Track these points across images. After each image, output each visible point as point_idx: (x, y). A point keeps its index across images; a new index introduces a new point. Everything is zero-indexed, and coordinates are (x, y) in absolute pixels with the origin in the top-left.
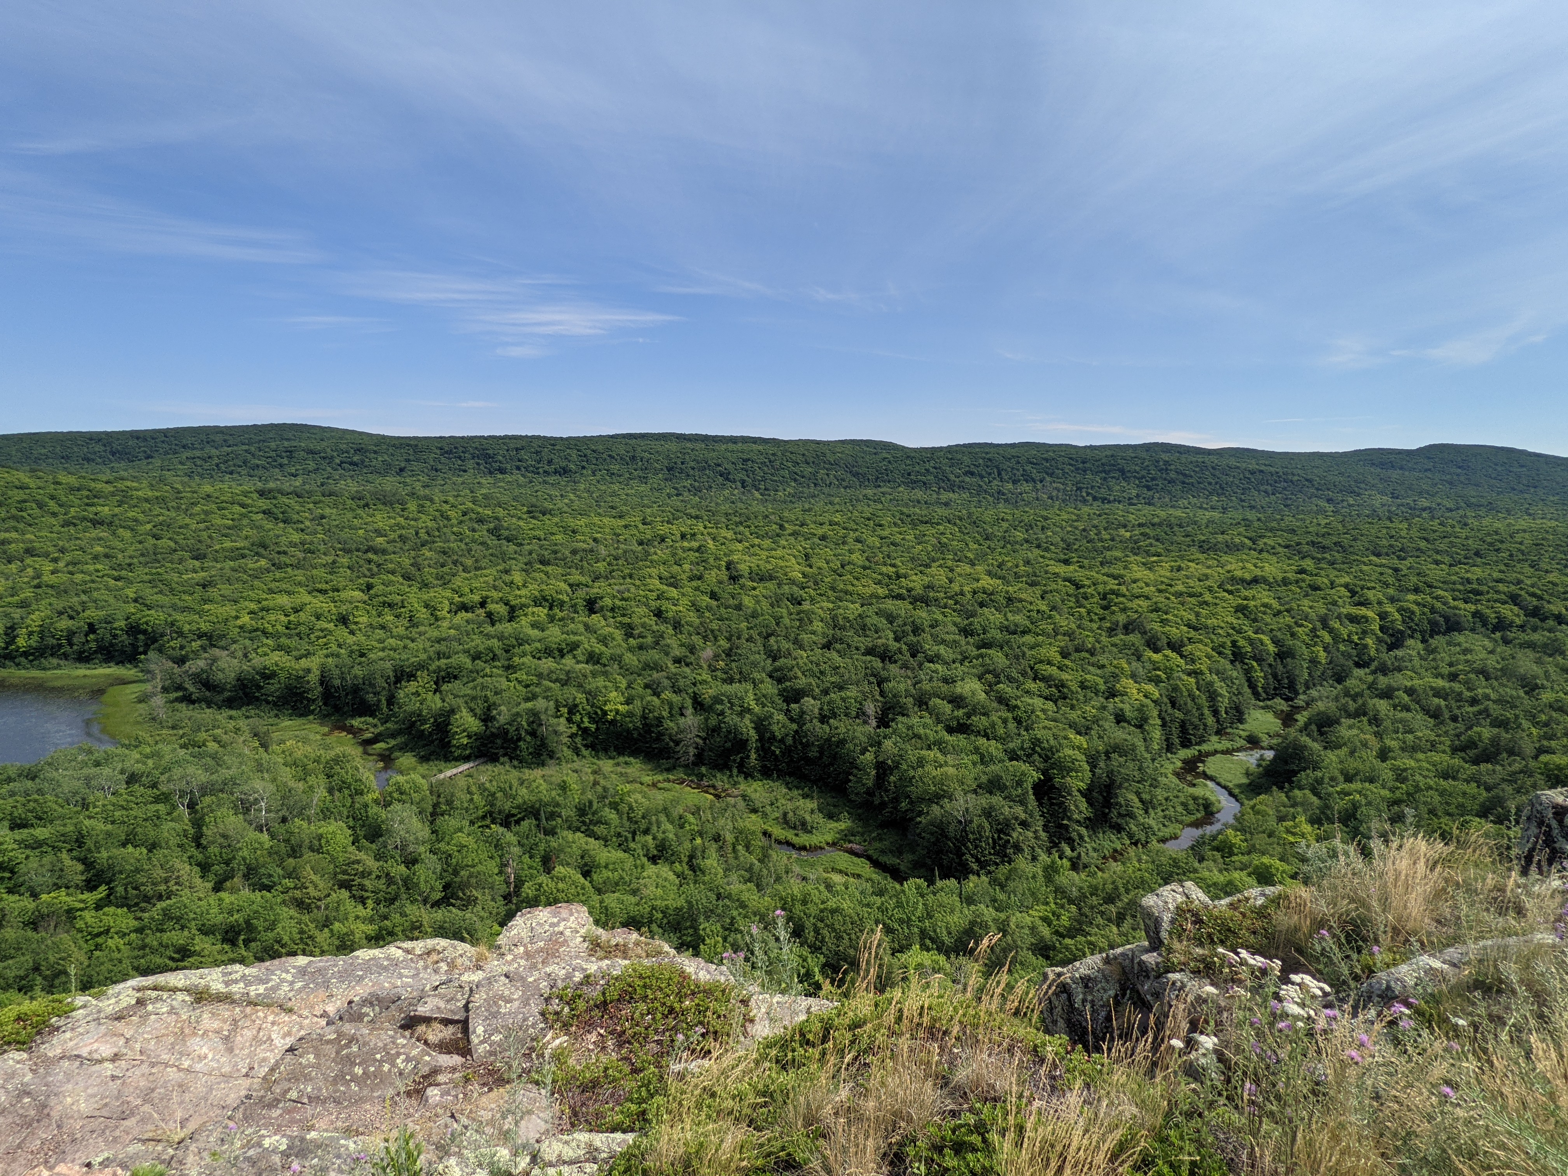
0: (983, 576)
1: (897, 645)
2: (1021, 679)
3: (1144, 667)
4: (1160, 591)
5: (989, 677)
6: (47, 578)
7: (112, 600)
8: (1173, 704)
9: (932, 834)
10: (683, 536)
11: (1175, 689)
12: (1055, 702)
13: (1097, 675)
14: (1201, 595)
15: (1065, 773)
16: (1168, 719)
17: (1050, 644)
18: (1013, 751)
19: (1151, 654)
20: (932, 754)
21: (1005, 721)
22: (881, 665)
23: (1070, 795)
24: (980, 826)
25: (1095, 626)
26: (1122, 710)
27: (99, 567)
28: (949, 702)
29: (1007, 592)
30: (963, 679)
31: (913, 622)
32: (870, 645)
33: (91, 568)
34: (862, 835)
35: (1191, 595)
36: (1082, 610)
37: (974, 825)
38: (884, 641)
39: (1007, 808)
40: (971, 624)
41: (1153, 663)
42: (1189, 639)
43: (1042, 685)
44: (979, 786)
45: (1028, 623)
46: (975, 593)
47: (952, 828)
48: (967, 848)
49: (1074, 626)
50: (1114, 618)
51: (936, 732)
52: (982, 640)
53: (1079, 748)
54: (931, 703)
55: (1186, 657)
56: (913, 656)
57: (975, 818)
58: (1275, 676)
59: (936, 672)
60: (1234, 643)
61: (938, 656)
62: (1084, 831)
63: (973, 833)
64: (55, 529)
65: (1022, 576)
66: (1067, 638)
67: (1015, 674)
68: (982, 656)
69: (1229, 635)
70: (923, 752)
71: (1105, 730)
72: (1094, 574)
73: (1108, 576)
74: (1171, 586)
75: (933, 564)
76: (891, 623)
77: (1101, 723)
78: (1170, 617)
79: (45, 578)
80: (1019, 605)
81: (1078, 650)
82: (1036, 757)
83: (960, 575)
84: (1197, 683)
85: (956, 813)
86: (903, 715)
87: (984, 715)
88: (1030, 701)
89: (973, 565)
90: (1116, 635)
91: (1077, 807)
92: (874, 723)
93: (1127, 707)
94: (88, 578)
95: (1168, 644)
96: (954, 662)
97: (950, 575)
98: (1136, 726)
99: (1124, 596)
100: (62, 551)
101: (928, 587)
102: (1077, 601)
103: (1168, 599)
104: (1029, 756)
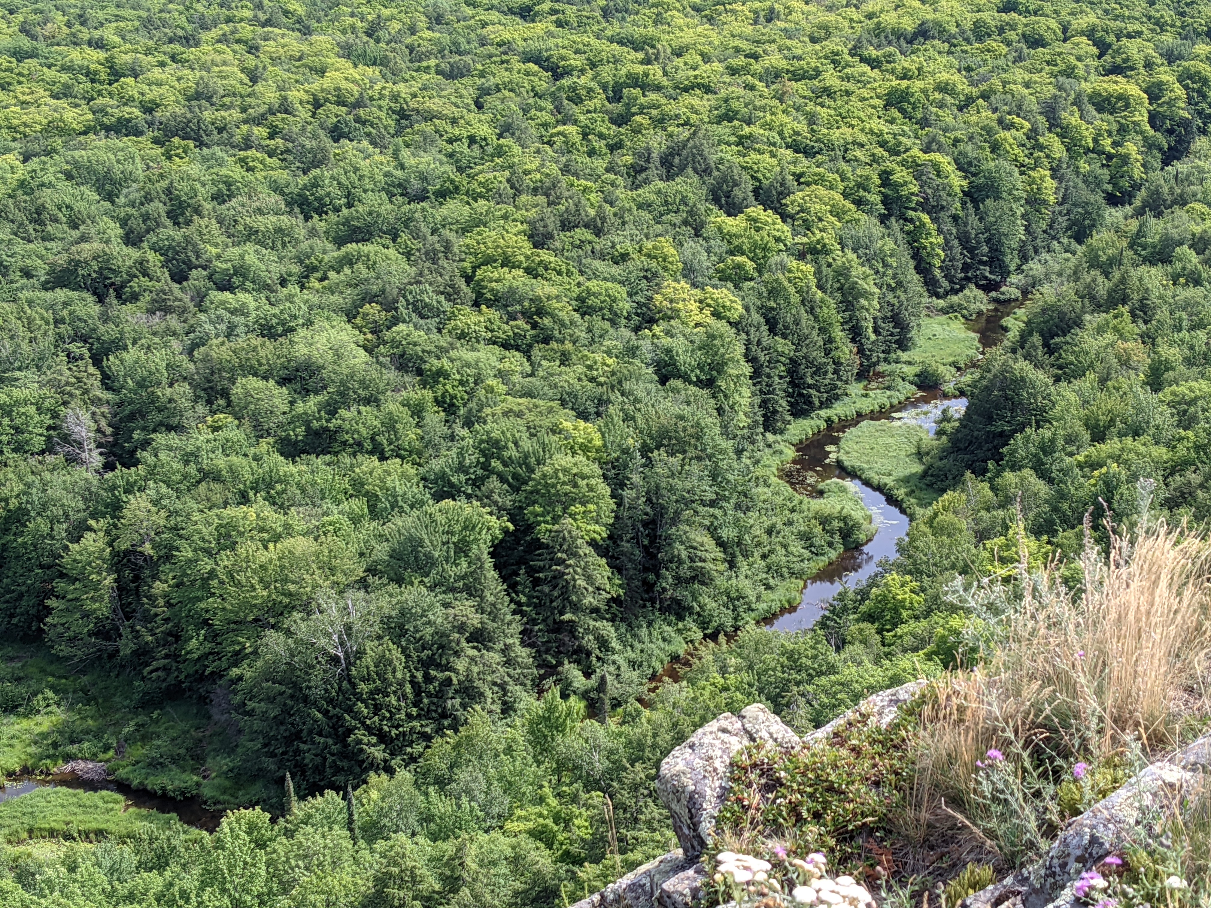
0: (332, 60)
1: (135, 254)
2: (447, 306)
3: (709, 251)
4: (733, 71)
5: (372, 310)
8: (772, 326)
9: (271, 700)
11: (774, 291)
12: (527, 353)
13: (613, 279)
14: (818, 73)
15: (559, 509)
16: (763, 358)
17: (505, 217)
18: (442, 476)
19: (724, 217)
20: (251, 512)
21: (417, 411)
22: (95, 309)
23: (575, 555)
24: (383, 661)
25: (600, 164)
26: (668, 351)
28: (283, 382)
29: (395, 98)
30: (309, 323)
31: (168, 191)
32: (62, 260)
34: (98, 735)
35: (797, 76)
36: (571, 129)
37: (368, 660)
38: (96, 246)
39: (439, 610)
40: (315, 184)
41: (727, 237)
42: (798, 177)
43: (494, 314)
44: (371, 570)
45: (449, 169)
46: (317, 104)
47: (316, 678)
48: (356, 716)
49: (554, 169)
50: (641, 142)
51: (256, 458)
52: (347, 222)
53: (585, 449)
54: (237, 390)
55: (792, 217)
56: (180, 277)
57: (369, 644)
58: (964, 240)
59: (241, 311)
60: (885, 177)
61: (242, 271)
62: (607, 629)
63: (366, 679)
65: (428, 55)
66: (542, 199)
67: (430, 297)
68: (349, 261)
69: (875, 160)
70: (231, 512)
71: (637, 400)
72: (593, 41)
73: (621, 43)
74: (755, 57)
75: (205, 36)
76: (110, 197)
77: (627, 386)
78: (756, 130)
80: (428, 128)
81: (566, 225)
82: (494, 483)
83: (275, 60)
84: (818, 273)
85: (323, 642)
86: (170, 428)
87: (367, 401)
88: (469, 356)
89: (306, 31)
90: (647, 181)
91: (589, 579)
92: (96, 459)
93: (679, 344)
95: (756, 192)
96: (283, 282)
97: (251, 62)
98: (700, 383)
99: (658, 88)
101: (198, 96)
102: (558, 109)
103: (752, 88)
104: (477, 482)
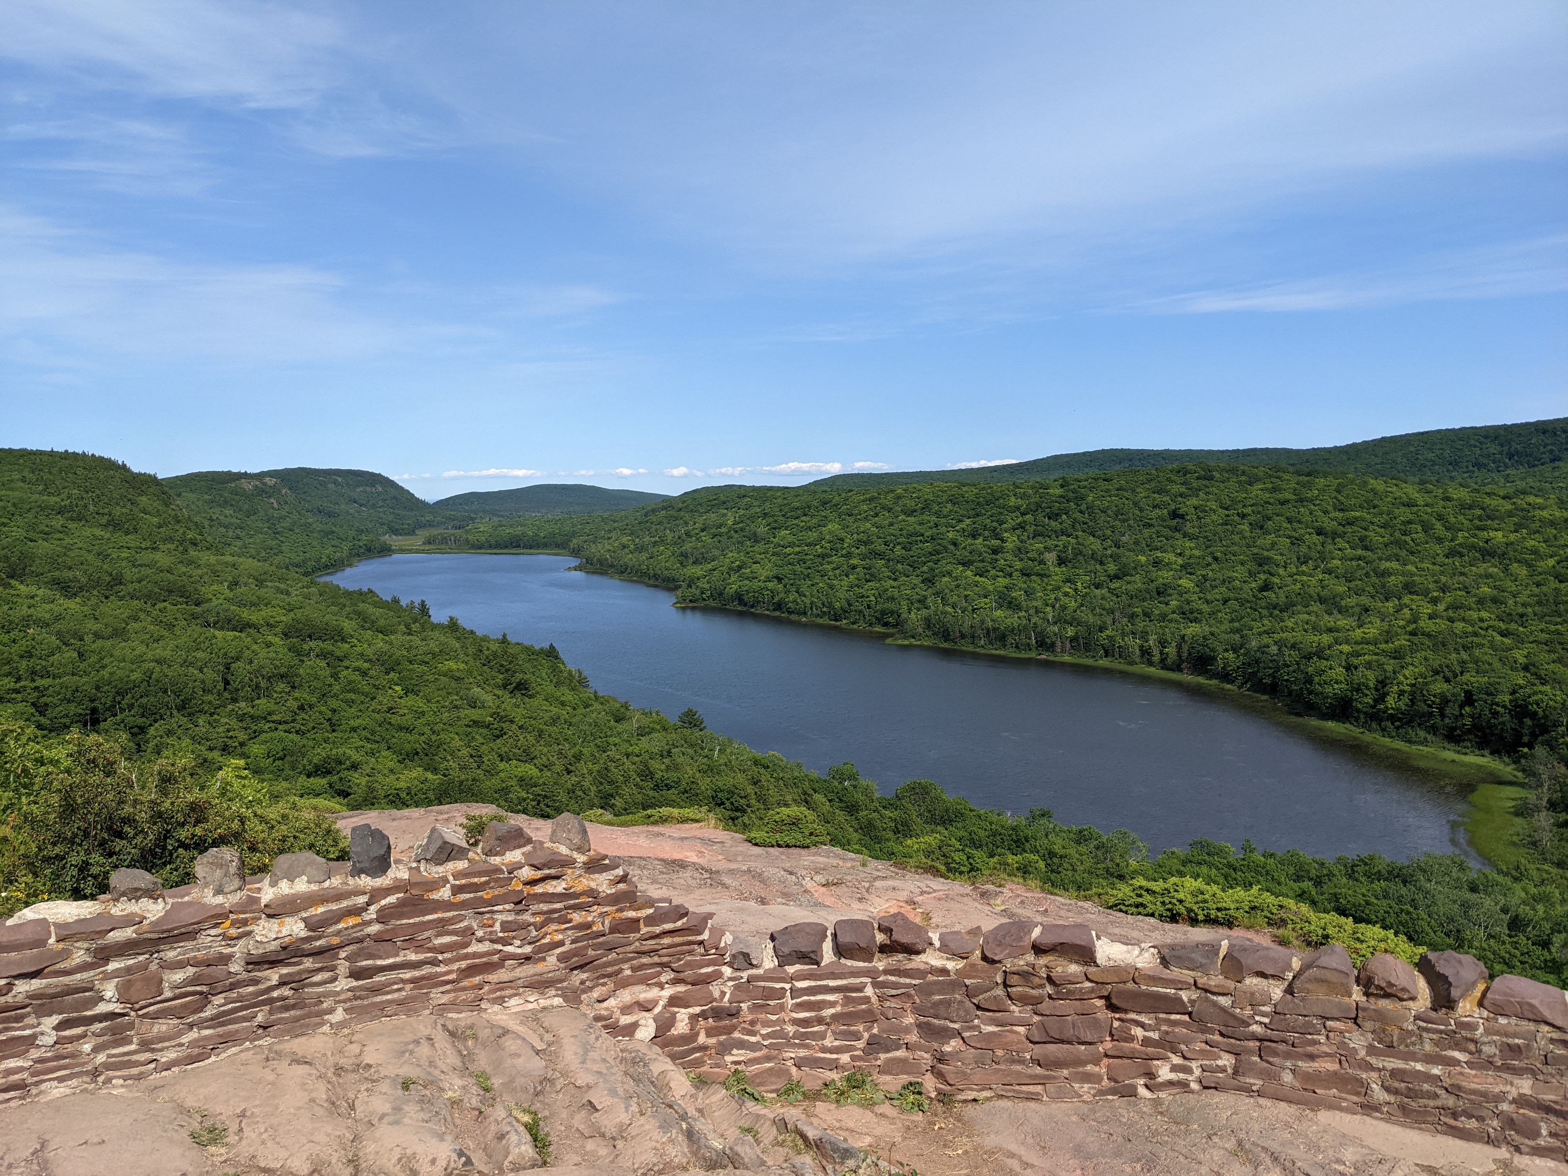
6: (1425, 624)
7: (1497, 665)
27: (1484, 615)
33: (1474, 615)
64: (1439, 560)
79: (1422, 624)
94: (1470, 629)
100: (1444, 589)
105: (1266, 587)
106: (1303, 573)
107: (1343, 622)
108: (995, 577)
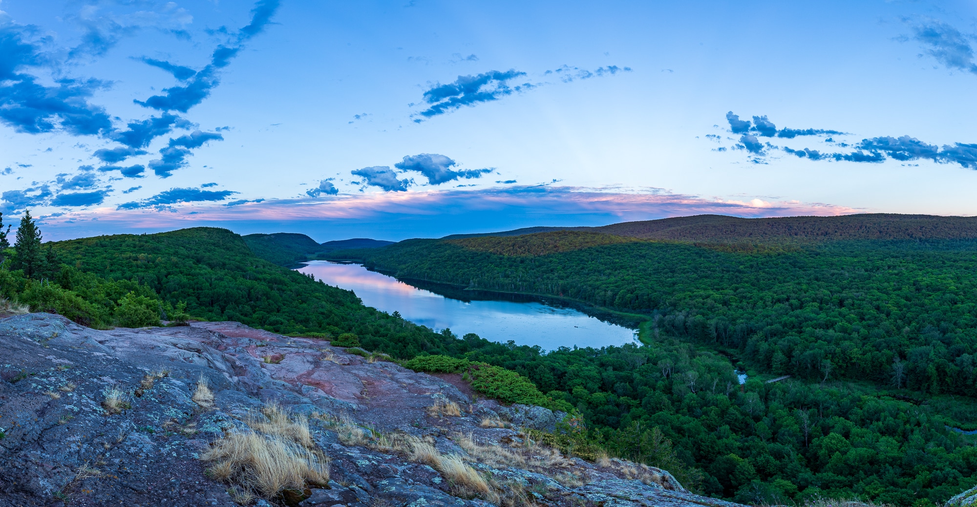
6: (626, 277)
7: (644, 287)
10: (889, 267)
27: (641, 274)
94: (637, 278)
105: (583, 268)
106: (593, 264)
107: (604, 278)
108: (501, 267)
